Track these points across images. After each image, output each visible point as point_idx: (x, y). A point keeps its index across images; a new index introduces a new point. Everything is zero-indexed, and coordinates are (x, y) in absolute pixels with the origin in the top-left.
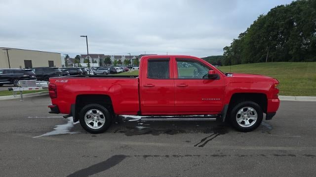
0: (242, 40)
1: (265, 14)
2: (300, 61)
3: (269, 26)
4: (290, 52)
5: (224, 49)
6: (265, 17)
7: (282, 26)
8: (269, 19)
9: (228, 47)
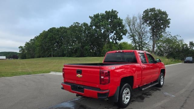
0: (33, 44)
1: (47, 30)
2: (70, 57)
3: (50, 37)
4: (64, 52)
5: (19, 48)
6: (47, 32)
7: (58, 38)
8: (50, 34)
9: (22, 47)
